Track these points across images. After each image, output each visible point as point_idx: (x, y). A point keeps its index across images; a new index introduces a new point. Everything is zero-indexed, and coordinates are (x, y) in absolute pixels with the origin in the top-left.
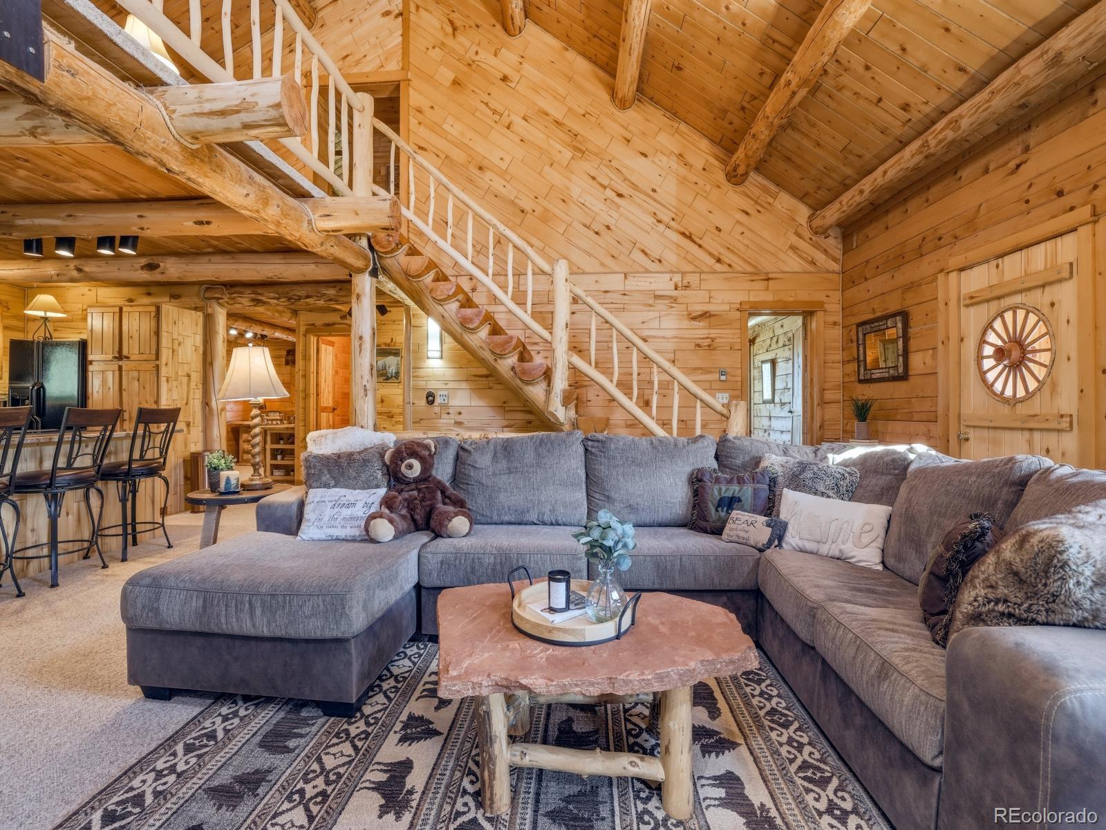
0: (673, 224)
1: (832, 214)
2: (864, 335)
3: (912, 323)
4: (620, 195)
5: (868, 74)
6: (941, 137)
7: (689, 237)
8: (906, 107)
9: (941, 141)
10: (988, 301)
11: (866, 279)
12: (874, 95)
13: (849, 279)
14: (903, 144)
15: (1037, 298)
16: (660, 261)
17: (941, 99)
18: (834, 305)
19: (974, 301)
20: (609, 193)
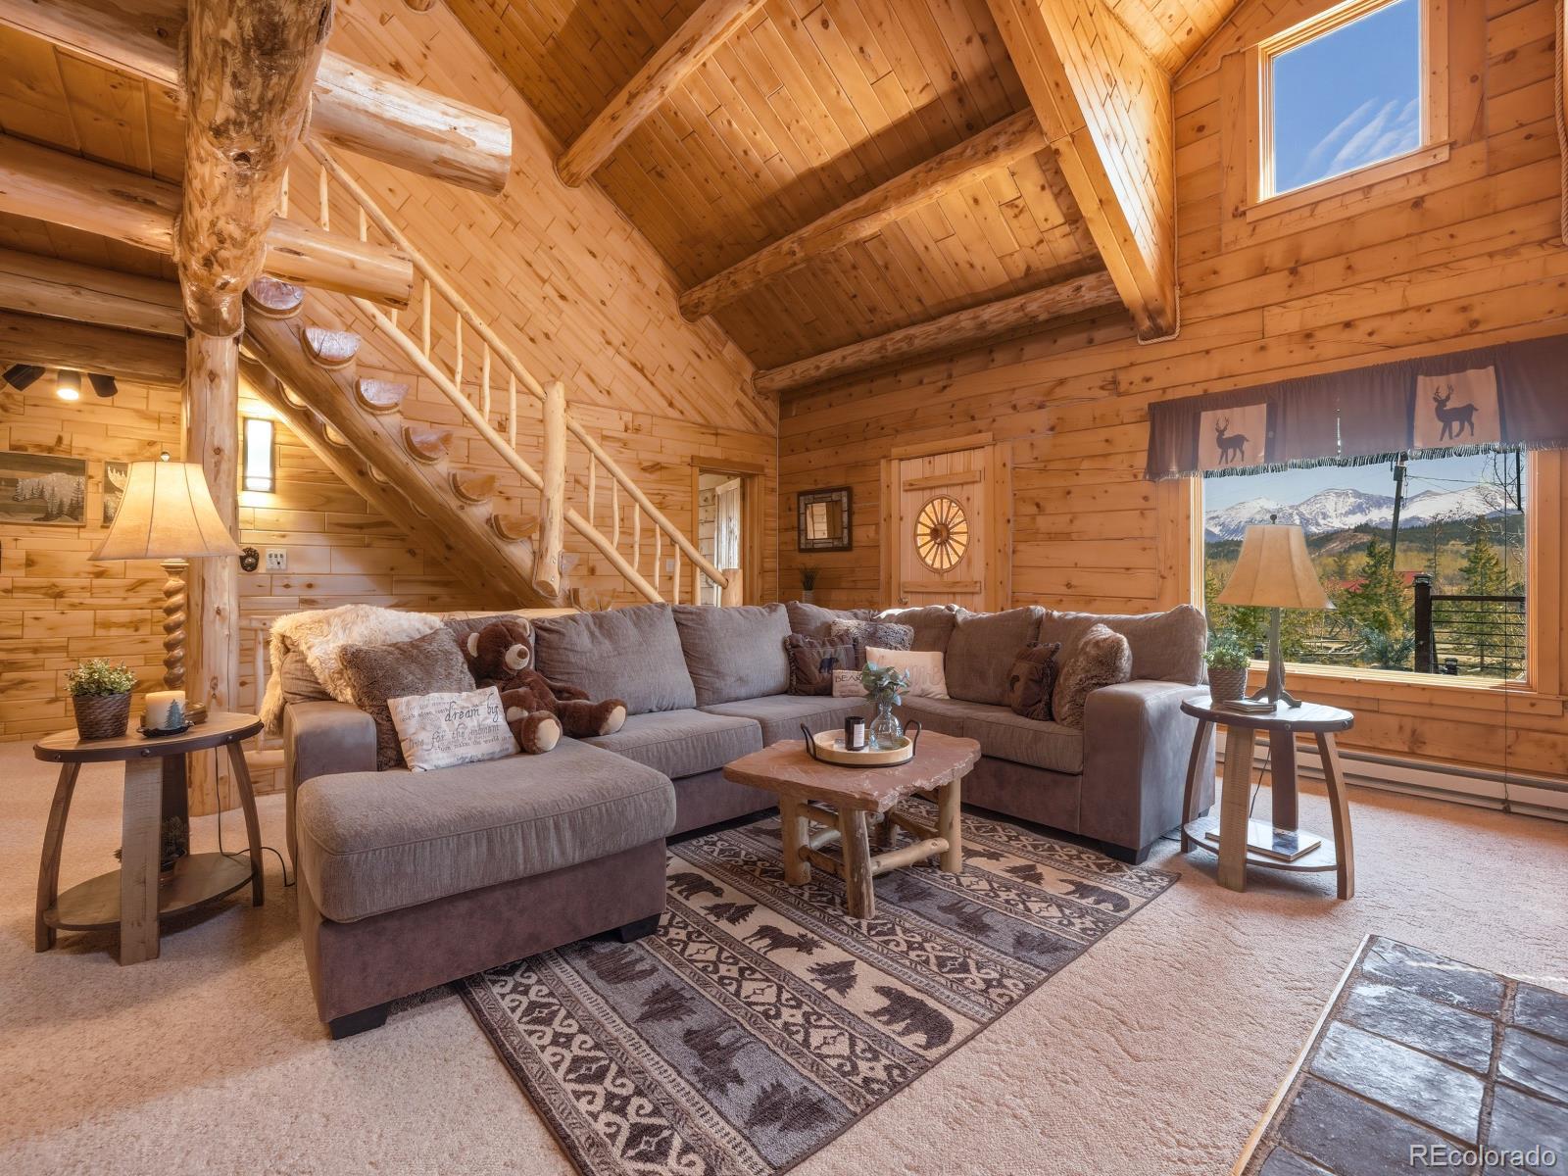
0: (622, 348)
1: (782, 378)
2: (806, 505)
3: (855, 498)
4: (563, 297)
5: (854, 273)
6: (897, 346)
7: (641, 370)
8: (872, 310)
9: (898, 349)
10: (923, 489)
11: (807, 450)
12: (852, 290)
13: (787, 447)
14: (860, 338)
15: (954, 492)
16: (608, 393)
17: (900, 315)
18: (772, 468)
19: (912, 487)
20: (548, 290)
